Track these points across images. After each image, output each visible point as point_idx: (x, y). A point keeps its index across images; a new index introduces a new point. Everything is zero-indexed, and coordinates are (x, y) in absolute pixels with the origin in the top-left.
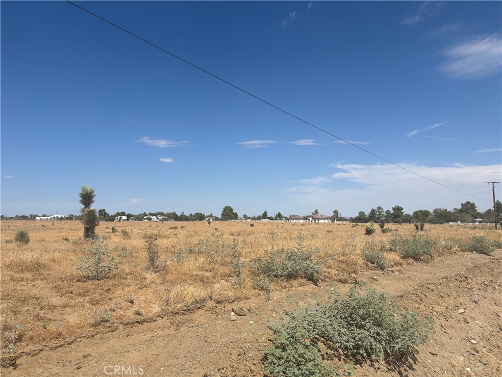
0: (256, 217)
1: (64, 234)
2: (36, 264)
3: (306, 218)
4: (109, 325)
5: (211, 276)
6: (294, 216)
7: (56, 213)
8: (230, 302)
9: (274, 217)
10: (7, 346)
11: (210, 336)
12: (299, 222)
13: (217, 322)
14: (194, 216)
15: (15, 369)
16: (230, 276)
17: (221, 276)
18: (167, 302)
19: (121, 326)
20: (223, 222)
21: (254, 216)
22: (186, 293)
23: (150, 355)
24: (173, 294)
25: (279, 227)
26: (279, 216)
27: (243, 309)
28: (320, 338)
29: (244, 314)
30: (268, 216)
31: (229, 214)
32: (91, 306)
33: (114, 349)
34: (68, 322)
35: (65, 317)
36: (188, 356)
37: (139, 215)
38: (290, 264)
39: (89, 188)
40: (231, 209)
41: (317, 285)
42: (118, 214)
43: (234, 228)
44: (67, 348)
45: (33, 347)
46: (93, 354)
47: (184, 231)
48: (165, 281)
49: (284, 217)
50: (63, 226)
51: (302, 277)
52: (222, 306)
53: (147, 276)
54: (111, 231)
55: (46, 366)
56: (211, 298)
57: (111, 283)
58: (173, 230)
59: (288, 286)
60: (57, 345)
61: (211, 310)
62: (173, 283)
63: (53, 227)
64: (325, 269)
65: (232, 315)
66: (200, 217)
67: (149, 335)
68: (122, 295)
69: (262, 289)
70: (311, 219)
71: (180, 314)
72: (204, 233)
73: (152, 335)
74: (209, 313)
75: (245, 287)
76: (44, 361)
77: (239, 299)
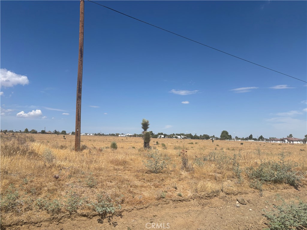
0: (244, 138)
1: (133, 145)
2: (124, 161)
3: (282, 140)
4: (165, 200)
5: (221, 176)
6: (273, 138)
7: (128, 133)
8: (234, 194)
9: (257, 138)
10: (117, 205)
11: (223, 215)
12: (277, 142)
13: (228, 206)
14: (203, 136)
15: (121, 218)
16: (234, 178)
17: (228, 177)
18: (196, 191)
19: (171, 202)
20: (221, 141)
21: (243, 138)
22: (207, 186)
23: (189, 221)
24: (199, 186)
25: (262, 145)
26: (261, 138)
27: (245, 200)
28: (303, 227)
29: (245, 203)
30: (253, 138)
31: (225, 136)
32: (155, 188)
33: (169, 214)
34: (144, 196)
35: (143, 192)
36: (211, 226)
37: (171, 135)
38: (276, 173)
39: (146, 120)
40: (227, 133)
41: (297, 189)
42: (159, 134)
43: (230, 145)
44: (145, 210)
45: (128, 207)
46: (158, 215)
47: (197, 146)
48: (193, 177)
49: (265, 139)
50: (132, 140)
51: (285, 183)
52: (230, 196)
53: (182, 173)
54: (156, 144)
55: (136, 218)
56: (222, 191)
57: (163, 175)
58: (190, 145)
59: (275, 188)
60: (140, 208)
61: (222, 198)
62: (199, 179)
63: (127, 140)
64: (303, 179)
65: (237, 203)
66: (206, 137)
67: (187, 209)
68: (170, 183)
69: (256, 188)
70: (286, 140)
71: (204, 198)
72: (210, 147)
73: (188, 209)
74: (222, 200)
75: (244, 186)
76: (134, 215)
77: (241, 193)
